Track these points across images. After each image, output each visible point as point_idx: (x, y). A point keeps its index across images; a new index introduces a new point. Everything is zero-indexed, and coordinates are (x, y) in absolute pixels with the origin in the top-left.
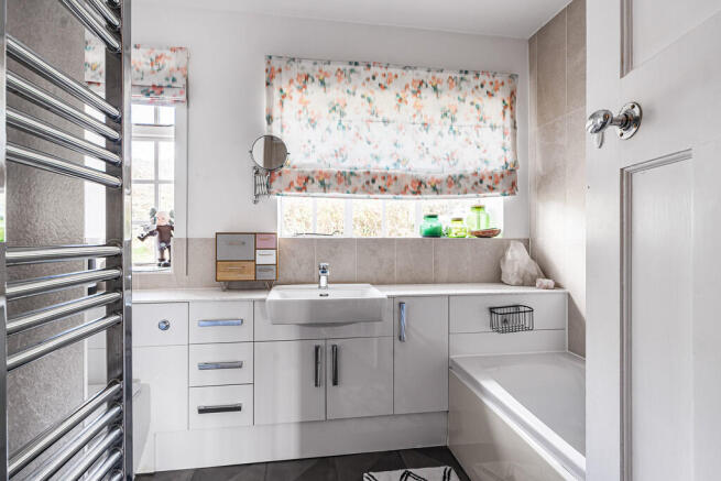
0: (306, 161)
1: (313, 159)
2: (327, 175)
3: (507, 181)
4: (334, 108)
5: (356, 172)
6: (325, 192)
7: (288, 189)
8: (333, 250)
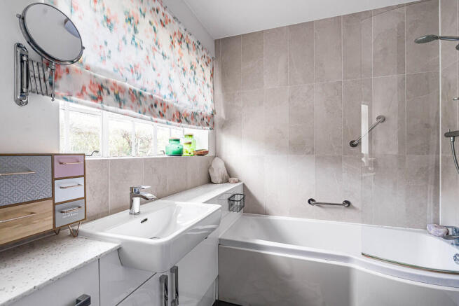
0: (101, 65)
1: (109, 66)
2: (121, 89)
3: (208, 121)
4: (130, 20)
5: (144, 93)
6: (121, 108)
7: (80, 95)
8: (126, 171)
